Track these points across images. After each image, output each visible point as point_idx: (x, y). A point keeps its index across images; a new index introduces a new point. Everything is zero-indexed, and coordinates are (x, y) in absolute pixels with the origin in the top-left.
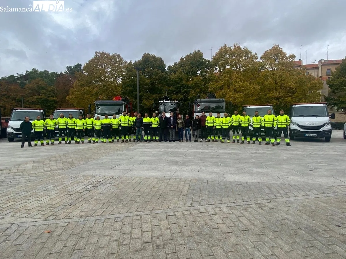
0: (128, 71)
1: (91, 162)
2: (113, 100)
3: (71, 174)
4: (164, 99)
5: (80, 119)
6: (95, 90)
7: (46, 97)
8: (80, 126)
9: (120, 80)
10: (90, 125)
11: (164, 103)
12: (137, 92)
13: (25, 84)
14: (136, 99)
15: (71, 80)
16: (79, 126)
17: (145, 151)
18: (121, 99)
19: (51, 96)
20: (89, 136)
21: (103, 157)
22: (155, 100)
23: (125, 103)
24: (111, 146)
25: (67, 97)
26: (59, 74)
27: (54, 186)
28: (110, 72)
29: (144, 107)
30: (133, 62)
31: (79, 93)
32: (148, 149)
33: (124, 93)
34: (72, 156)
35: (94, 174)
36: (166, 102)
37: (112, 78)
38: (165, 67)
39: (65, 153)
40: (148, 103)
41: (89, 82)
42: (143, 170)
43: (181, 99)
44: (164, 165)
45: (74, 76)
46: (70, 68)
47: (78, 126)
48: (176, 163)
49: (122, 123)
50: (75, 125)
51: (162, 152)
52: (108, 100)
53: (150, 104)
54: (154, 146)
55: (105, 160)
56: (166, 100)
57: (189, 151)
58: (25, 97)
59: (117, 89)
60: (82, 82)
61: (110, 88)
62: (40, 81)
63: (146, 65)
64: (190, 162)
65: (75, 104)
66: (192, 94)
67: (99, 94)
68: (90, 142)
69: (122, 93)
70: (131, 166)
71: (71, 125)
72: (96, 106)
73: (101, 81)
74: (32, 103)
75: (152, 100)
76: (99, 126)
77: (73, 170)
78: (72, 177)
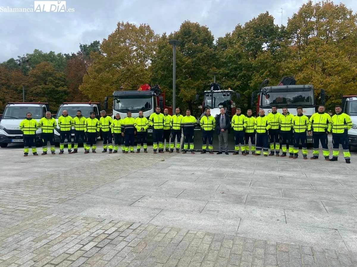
0: (161, 48)
1: (101, 189)
2: (139, 90)
3: (66, 213)
4: (212, 88)
5: (91, 118)
6: (116, 77)
7: (53, 87)
8: (92, 128)
9: (149, 62)
10: (105, 127)
11: (212, 94)
12: (173, 78)
13: (28, 70)
14: (170, 88)
15: (85, 64)
16: (90, 128)
17: (184, 170)
18: (149, 88)
19: (61, 85)
20: (105, 143)
21: (121, 180)
22: (198, 89)
23: (155, 94)
24: (135, 158)
25: (80, 86)
26: (71, 55)
27: (33, 241)
28: (136, 50)
29: (182, 99)
30: (168, 35)
31: (95, 81)
32: (189, 165)
33: (154, 80)
34: (76, 175)
35: (102, 215)
36: (215, 91)
37: (138, 59)
38: (213, 40)
39: (67, 169)
40: (188, 93)
41: (108, 65)
42: (182, 212)
43: (238, 86)
44: (219, 201)
45: (90, 58)
46: (84, 48)
47: (88, 128)
48: (238, 200)
49: (155, 124)
50: (85, 126)
51: (211, 172)
52: (132, 90)
53: (191, 95)
54: (199, 160)
55: (123, 186)
56: (214, 89)
57: (258, 172)
58: (29, 87)
59: (144, 75)
60: (99, 66)
61: (135, 73)
62: (46, 65)
63: (187, 38)
64: (264, 198)
65: (90, 96)
66: (256, 79)
67: (120, 82)
68: (105, 150)
69: (152, 79)
70: (163, 200)
71: (79, 126)
72: (115, 100)
73: (124, 63)
74: (37, 94)
75: (195, 89)
76: (118, 128)
77: (71, 205)
78: (67, 220)
